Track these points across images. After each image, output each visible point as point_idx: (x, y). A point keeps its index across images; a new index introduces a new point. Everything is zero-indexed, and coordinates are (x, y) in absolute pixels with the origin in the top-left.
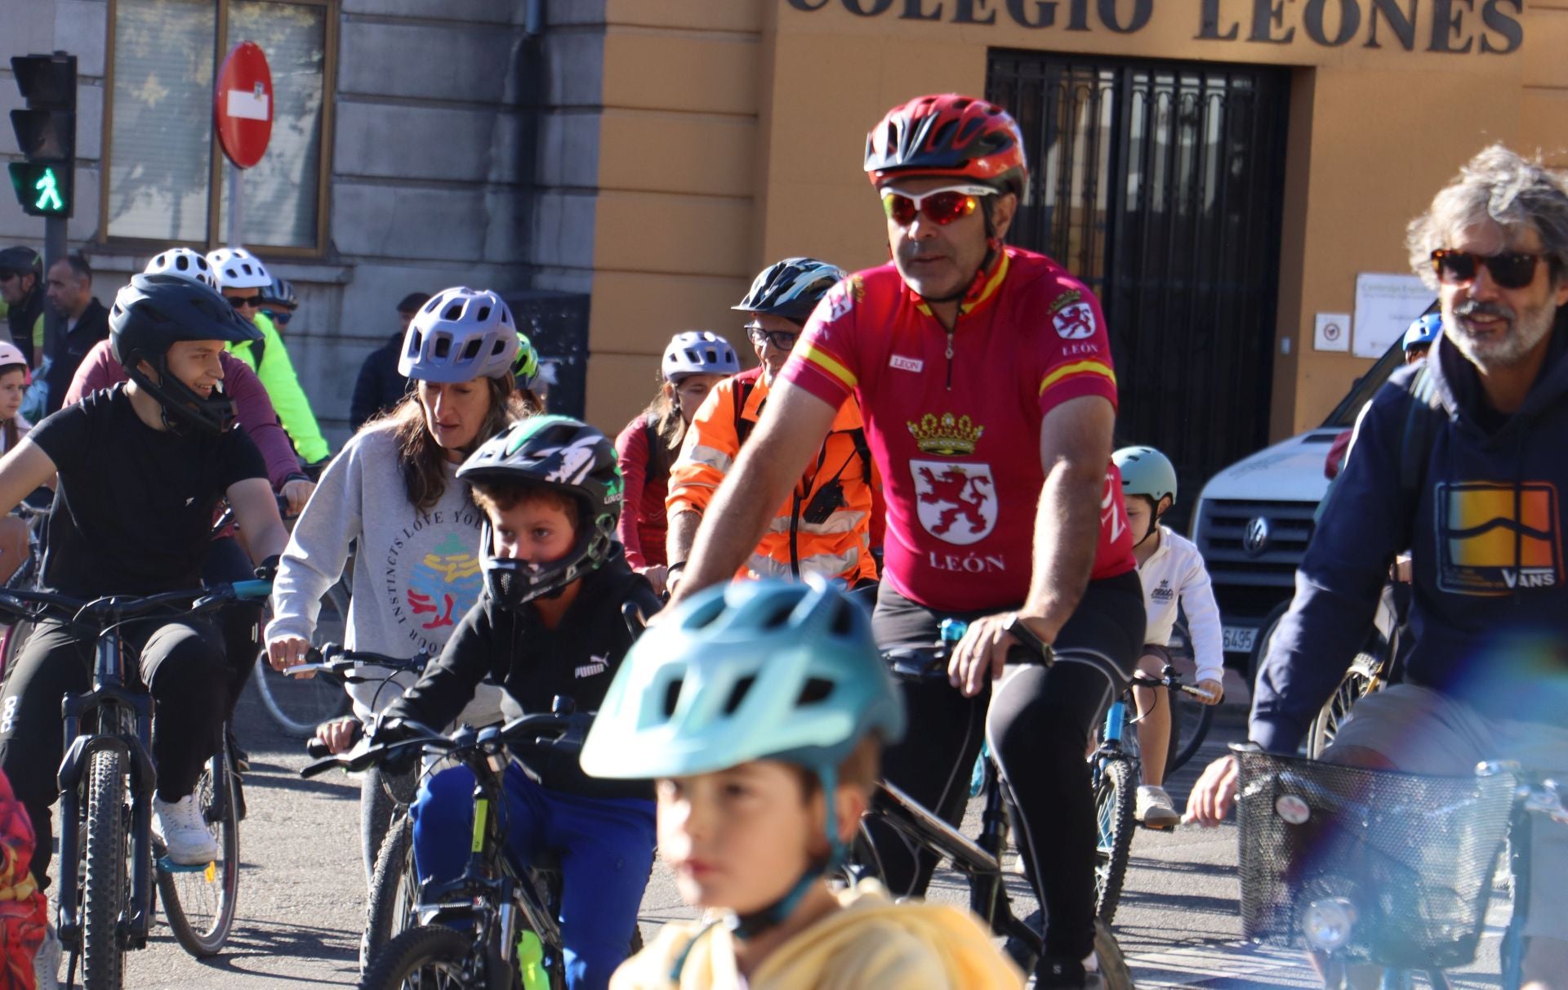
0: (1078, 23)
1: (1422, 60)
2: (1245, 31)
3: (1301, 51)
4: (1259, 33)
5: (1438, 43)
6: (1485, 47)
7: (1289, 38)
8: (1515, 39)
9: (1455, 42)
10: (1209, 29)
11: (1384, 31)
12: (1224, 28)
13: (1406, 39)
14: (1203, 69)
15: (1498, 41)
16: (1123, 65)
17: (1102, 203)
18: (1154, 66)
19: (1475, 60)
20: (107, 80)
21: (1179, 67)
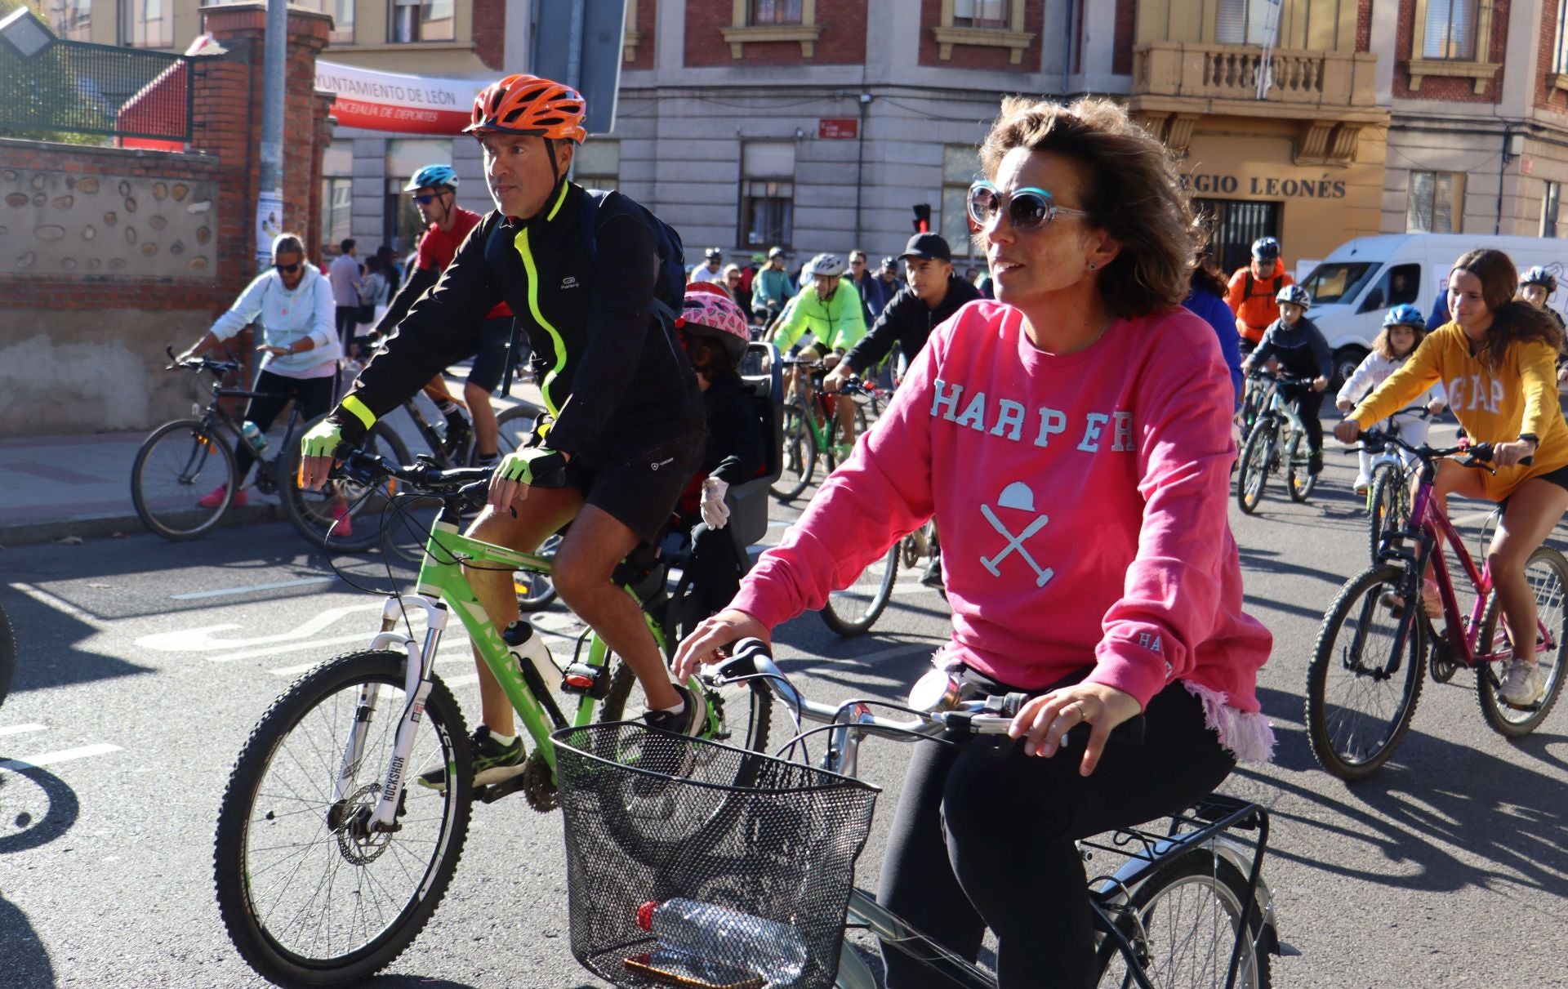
0: (1216, 189)
1: (1316, 199)
2: (1265, 190)
3: (1281, 197)
4: (1269, 192)
5: (1321, 194)
6: (1334, 196)
7: (1277, 193)
8: (1343, 193)
9: (1325, 194)
10: (1254, 190)
11: (1305, 191)
12: (1258, 190)
13: (1311, 191)
14: (1252, 202)
15: (1338, 194)
16: (1228, 202)
17: (1222, 241)
18: (1238, 202)
19: (1331, 200)
20: (941, 212)
21: (1245, 202)
